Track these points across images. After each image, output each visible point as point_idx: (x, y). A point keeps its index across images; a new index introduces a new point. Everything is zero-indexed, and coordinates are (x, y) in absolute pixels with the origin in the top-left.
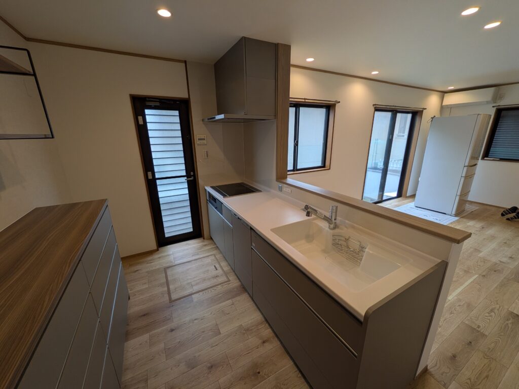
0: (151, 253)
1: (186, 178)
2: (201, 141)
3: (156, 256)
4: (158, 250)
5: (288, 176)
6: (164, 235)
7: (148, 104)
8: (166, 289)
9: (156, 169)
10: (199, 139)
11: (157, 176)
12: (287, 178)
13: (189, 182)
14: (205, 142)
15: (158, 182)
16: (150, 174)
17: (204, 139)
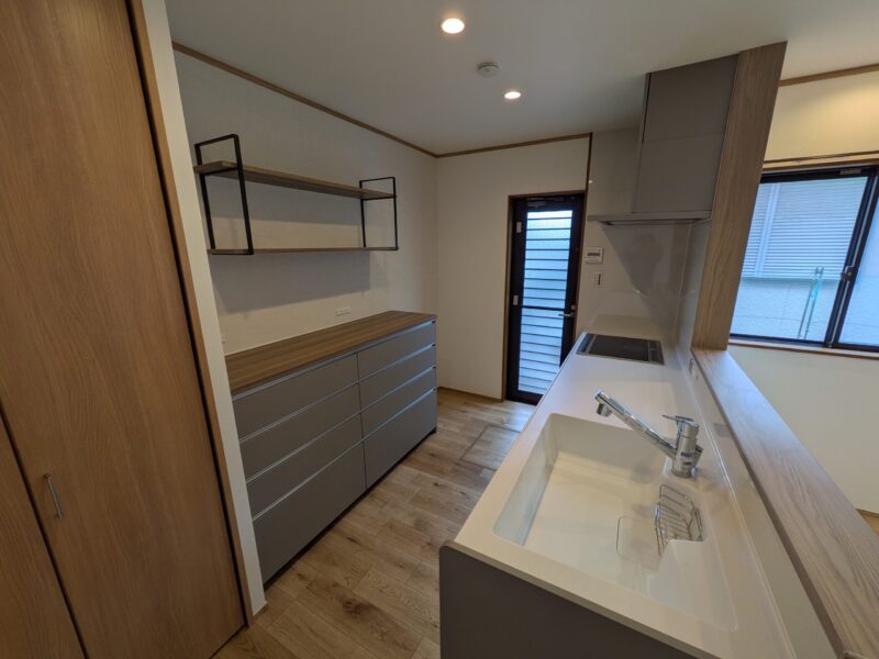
0: (492, 400)
1: (562, 313)
2: (592, 258)
3: (494, 407)
4: (502, 401)
5: (729, 347)
6: (517, 386)
7: (531, 205)
8: (469, 445)
9: (526, 293)
10: (589, 254)
11: (525, 302)
12: (725, 349)
13: (565, 319)
14: (599, 259)
15: (524, 311)
16: (516, 298)
17: (598, 254)
